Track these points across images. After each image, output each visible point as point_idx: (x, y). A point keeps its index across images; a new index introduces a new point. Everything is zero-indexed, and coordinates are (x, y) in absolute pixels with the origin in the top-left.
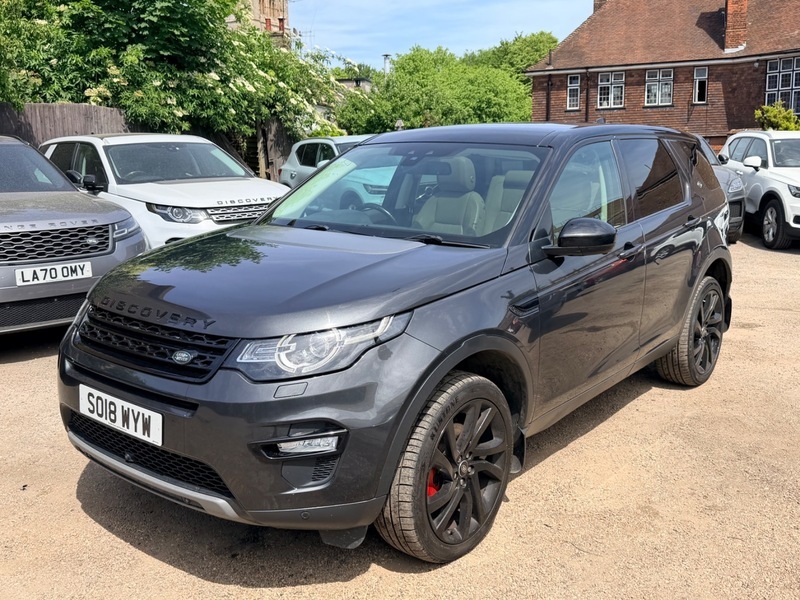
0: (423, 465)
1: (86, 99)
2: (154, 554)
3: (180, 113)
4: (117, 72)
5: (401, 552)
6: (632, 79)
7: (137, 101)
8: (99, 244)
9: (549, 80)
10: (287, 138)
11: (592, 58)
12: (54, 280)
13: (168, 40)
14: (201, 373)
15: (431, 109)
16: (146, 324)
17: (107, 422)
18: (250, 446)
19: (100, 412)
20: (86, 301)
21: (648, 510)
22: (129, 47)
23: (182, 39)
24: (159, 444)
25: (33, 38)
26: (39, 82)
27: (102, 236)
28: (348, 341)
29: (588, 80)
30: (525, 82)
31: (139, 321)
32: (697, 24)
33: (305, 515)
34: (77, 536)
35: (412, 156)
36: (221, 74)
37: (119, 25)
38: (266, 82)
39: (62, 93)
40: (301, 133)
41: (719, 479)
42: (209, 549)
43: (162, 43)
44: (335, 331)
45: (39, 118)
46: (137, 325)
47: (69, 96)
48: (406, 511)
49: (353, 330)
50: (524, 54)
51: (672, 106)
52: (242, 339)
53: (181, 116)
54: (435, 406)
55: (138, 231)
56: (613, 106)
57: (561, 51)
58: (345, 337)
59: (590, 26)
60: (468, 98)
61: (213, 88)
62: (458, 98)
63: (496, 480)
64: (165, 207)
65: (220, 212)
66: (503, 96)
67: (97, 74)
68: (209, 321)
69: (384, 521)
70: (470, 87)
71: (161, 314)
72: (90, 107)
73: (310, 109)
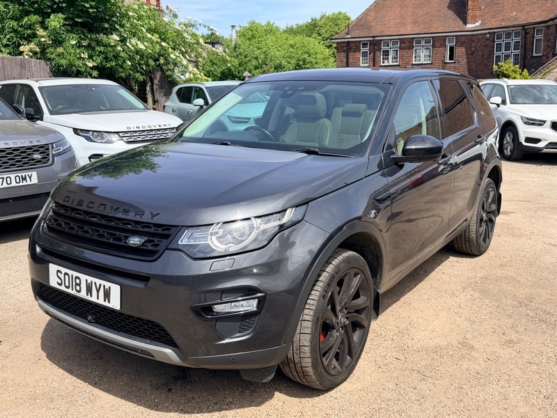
0: (318, 319)
1: (21, 53)
2: (108, 391)
3: (90, 65)
4: (44, 34)
6: (404, 45)
7: (59, 55)
8: (42, 158)
9: (348, 45)
10: (169, 83)
11: (377, 30)
12: (10, 186)
13: (81, 11)
14: (152, 253)
15: (266, 64)
16: (103, 216)
17: (74, 292)
18: (192, 308)
19: (67, 285)
20: (50, 199)
21: (465, 344)
22: (52, 16)
23: (91, 10)
24: (118, 308)
27: (44, 152)
28: (263, 227)
29: (374, 45)
30: (329, 47)
31: (96, 214)
32: (448, 8)
33: (234, 359)
34: (46, 380)
35: (288, 91)
36: (120, 36)
38: (152, 42)
39: (2, 49)
40: (178, 79)
41: (511, 320)
42: (150, 385)
43: (76, 12)
44: (253, 219)
46: (95, 217)
47: (8, 51)
48: (305, 353)
49: (267, 218)
50: (328, 27)
51: (431, 64)
52: (182, 226)
53: (91, 66)
54: (324, 274)
55: (70, 149)
56: (391, 64)
57: (356, 25)
58: (260, 224)
59: (375, 7)
60: (289, 58)
61: (115, 46)
62: (284, 58)
63: (362, 327)
64: (88, 131)
65: (129, 135)
66: (314, 57)
67: (28, 35)
68: (154, 214)
69: (287, 361)
70: (291, 50)
71: (114, 208)
72: (24, 59)
73: (185, 62)
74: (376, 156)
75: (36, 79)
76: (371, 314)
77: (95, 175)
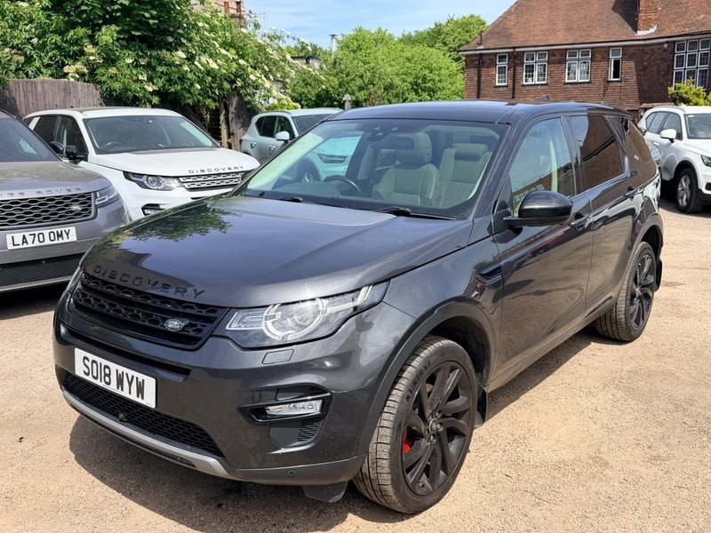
0: (400, 425)
1: (65, 75)
2: (144, 504)
3: (150, 88)
4: (93, 51)
5: (376, 503)
6: (554, 58)
7: (111, 77)
8: (82, 210)
9: (480, 58)
10: (247, 111)
11: (519, 39)
12: (42, 244)
13: (140, 22)
14: (193, 340)
15: (374, 84)
16: (138, 293)
17: (102, 384)
18: (240, 409)
19: (95, 375)
20: (79, 268)
21: (598, 460)
22: (104, 29)
23: (151, 22)
24: (153, 406)
25: (17, 19)
26: (22, 59)
27: (85, 203)
28: (331, 310)
29: (515, 59)
30: (457, 60)
31: (131, 289)
32: (612, 9)
33: (291, 473)
34: (72, 487)
35: (378, 132)
36: (187, 52)
37: (94, 7)
38: (227, 60)
39: (43, 70)
40: (259, 106)
41: (660, 430)
42: (196, 499)
43: (133, 24)
44: (319, 301)
45: (22, 93)
46: (129, 293)
47: (50, 72)
48: (383, 468)
49: (335, 299)
50: (456, 34)
51: (590, 83)
52: (231, 308)
53: (151, 90)
54: (410, 369)
55: (117, 198)
56: (537, 83)
57: (490, 32)
58: (327, 306)
59: (517, 10)
60: (405, 74)
61: (180, 65)
62: (397, 74)
63: (461, 435)
64: (141, 175)
65: (191, 180)
66: (437, 73)
67: (74, 52)
68: (198, 291)
69: (362, 477)
70: (408, 64)
71: (152, 282)
72: (69, 82)
73: (268, 84)
74: (483, 218)
75: (81, 108)
76: (474, 419)
77: (151, 236)
